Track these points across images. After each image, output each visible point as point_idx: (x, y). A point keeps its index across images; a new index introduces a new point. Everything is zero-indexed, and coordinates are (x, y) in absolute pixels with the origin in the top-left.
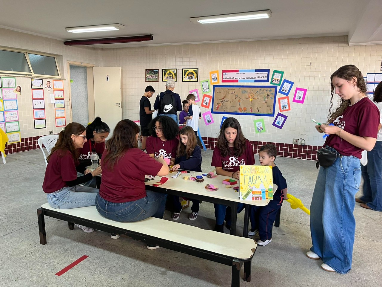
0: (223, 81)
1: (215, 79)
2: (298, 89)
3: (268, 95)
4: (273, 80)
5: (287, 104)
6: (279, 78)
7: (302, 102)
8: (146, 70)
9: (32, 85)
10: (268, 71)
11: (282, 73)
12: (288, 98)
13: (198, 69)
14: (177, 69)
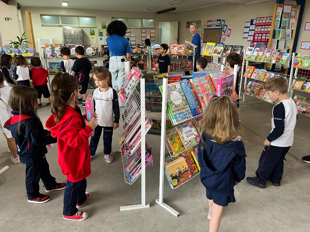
0: (208, 26)
1: (205, 25)
2: (229, 29)
3: (219, 33)
4: (222, 25)
5: (224, 38)
6: (223, 24)
7: (229, 36)
8: (187, 22)
9: (142, 31)
10: (220, 20)
11: (224, 21)
12: (225, 34)
13: (200, 21)
14: (195, 21)
